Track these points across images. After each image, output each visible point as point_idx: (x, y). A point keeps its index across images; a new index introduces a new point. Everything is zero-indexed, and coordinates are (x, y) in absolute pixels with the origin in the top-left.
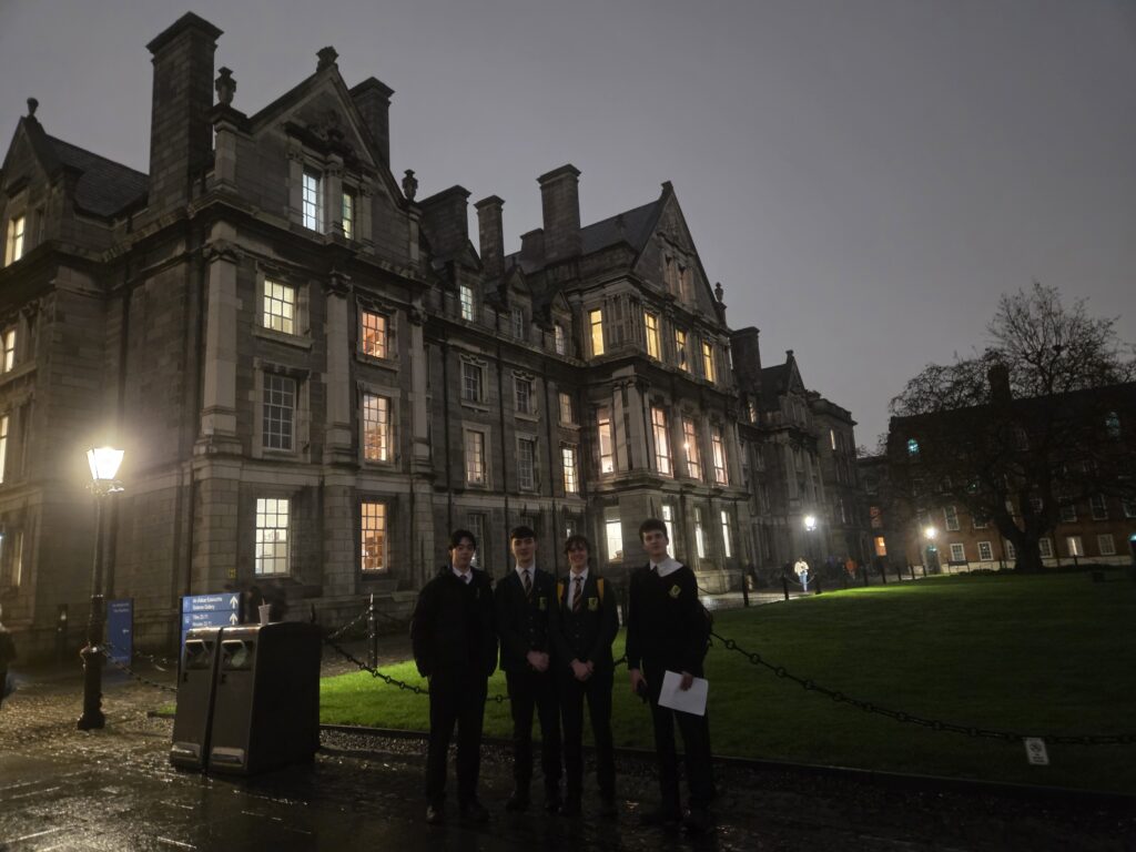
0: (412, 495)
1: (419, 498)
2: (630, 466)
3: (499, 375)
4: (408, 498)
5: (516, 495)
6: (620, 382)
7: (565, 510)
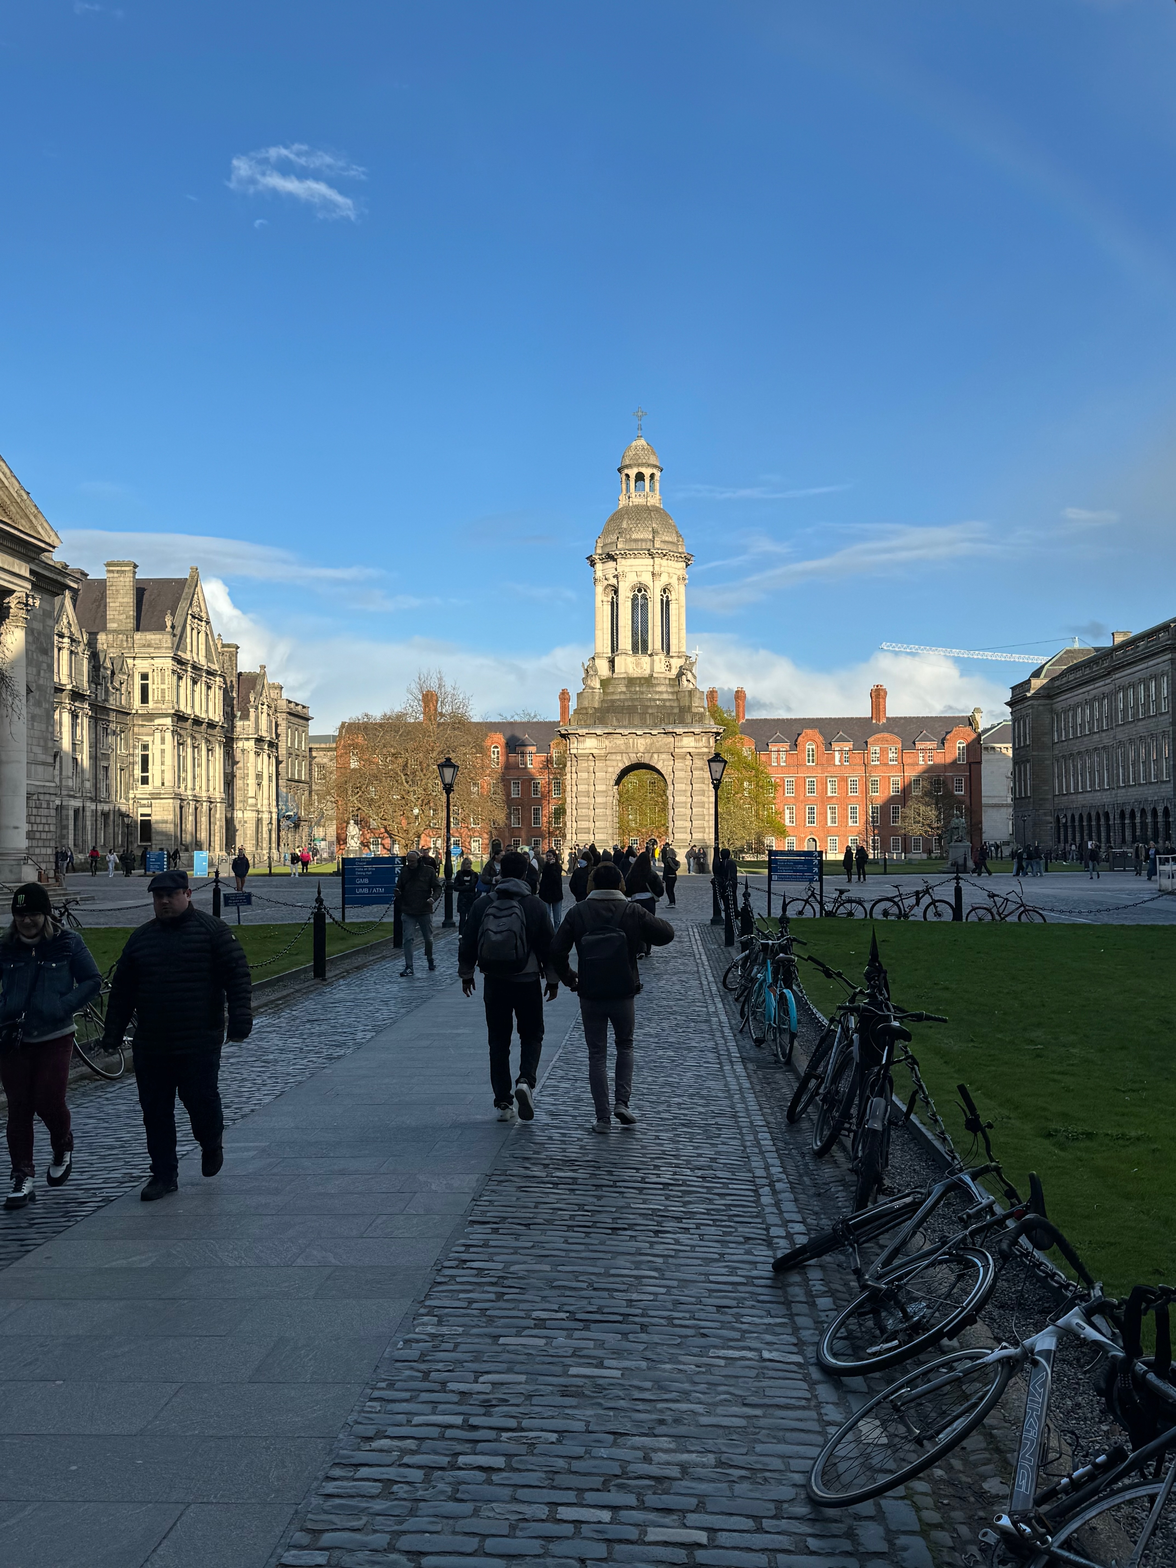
0: (83, 807)
1: (87, 809)
2: (163, 784)
3: (96, 727)
4: (81, 809)
5: (101, 802)
6: (160, 728)
7: (119, 810)
